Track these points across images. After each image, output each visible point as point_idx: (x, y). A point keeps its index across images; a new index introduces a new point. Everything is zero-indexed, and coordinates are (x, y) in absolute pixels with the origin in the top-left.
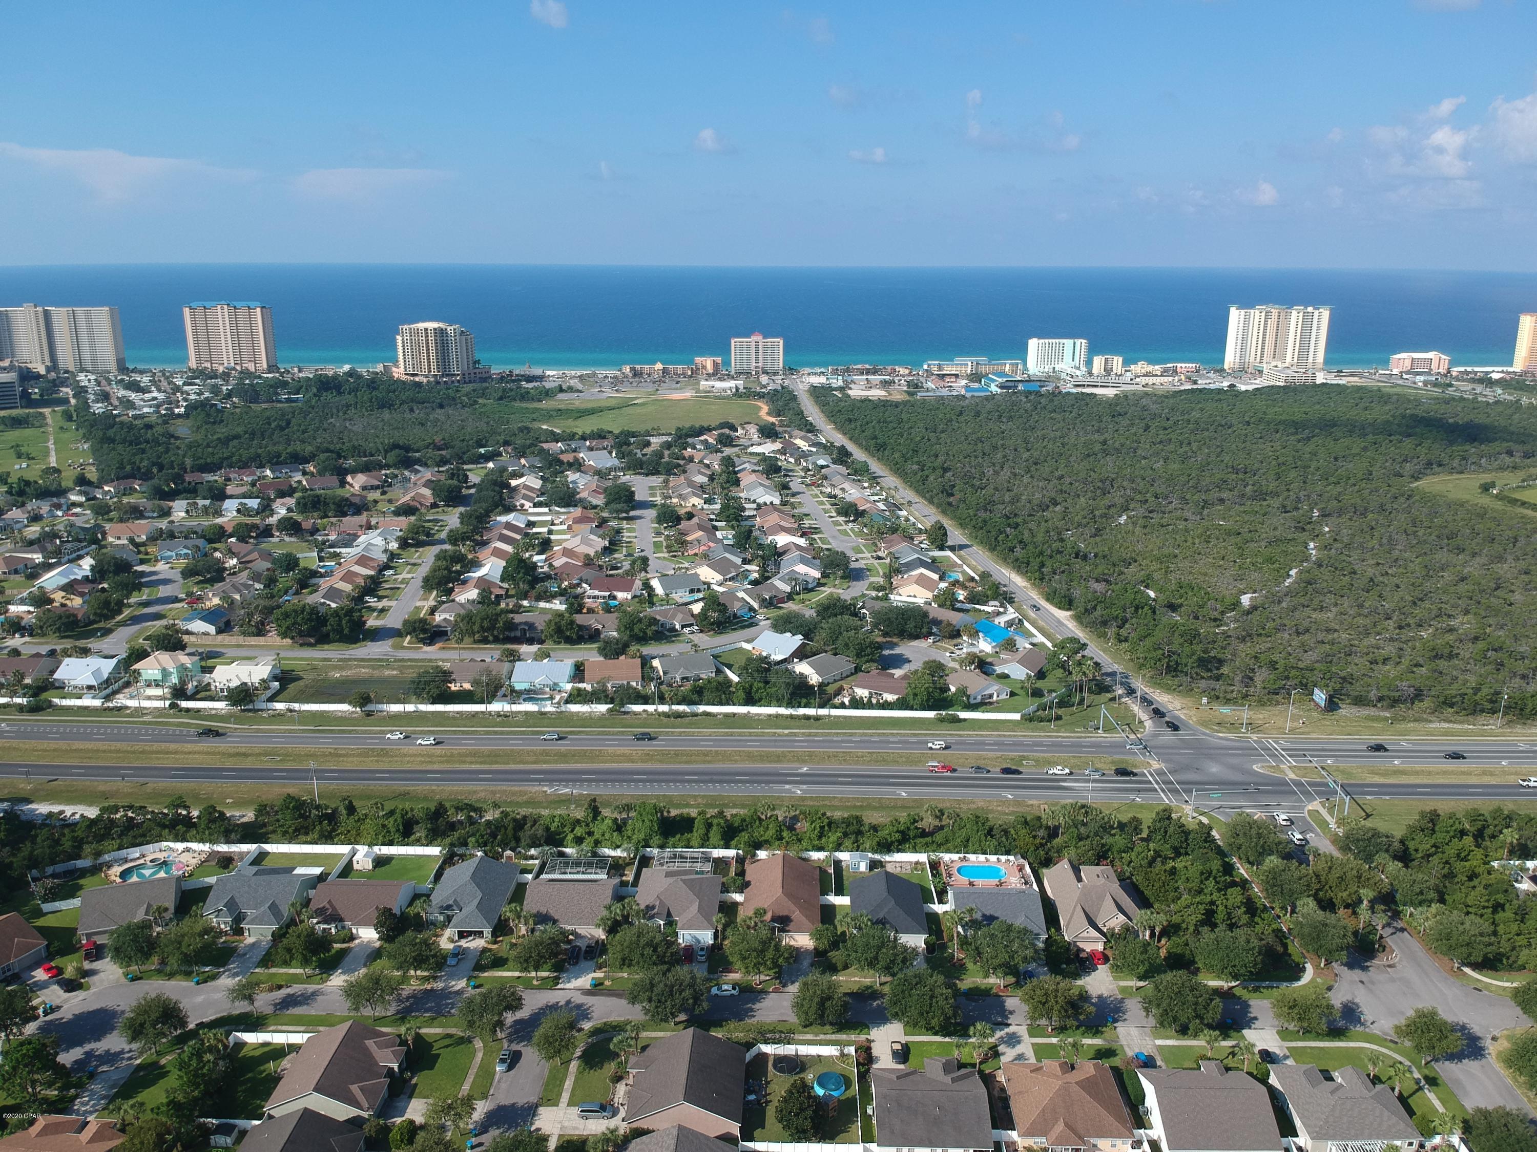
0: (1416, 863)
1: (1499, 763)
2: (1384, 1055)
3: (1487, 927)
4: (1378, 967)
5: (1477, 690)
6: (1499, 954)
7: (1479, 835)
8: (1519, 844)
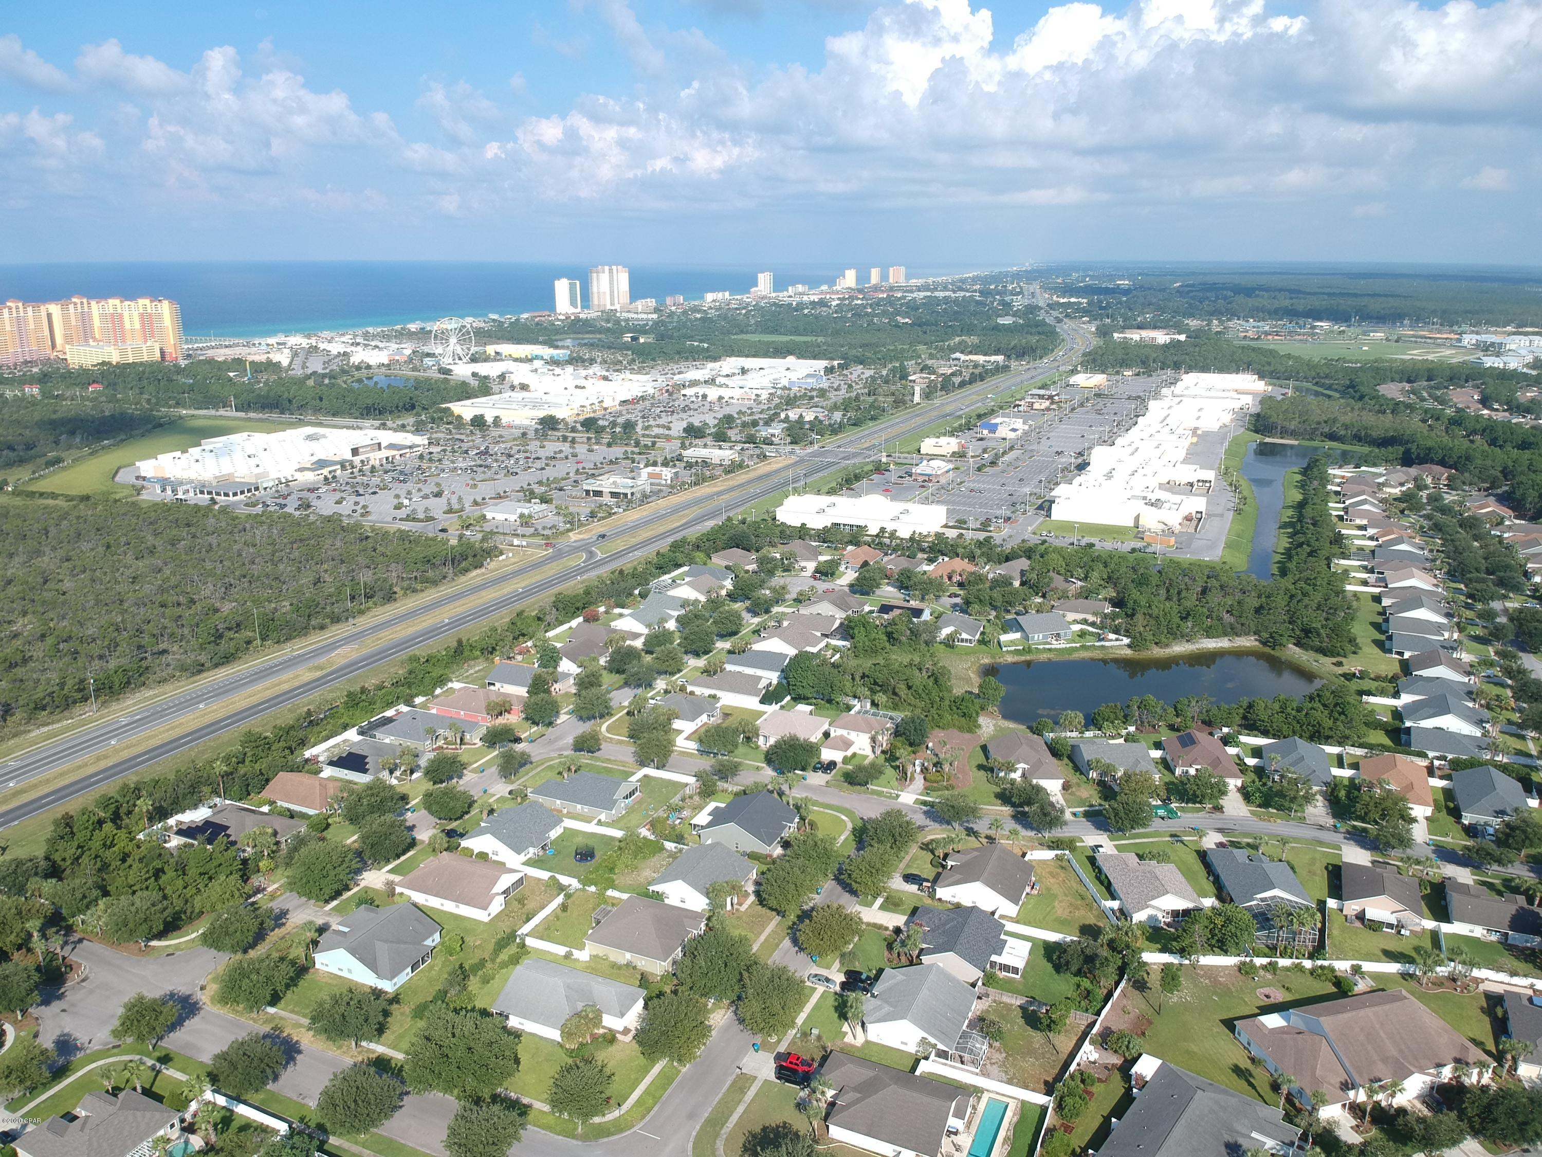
0: (68, 871)
1: (109, 744)
2: (112, 1064)
3: (155, 895)
4: (73, 988)
5: (62, 685)
6: (176, 913)
7: (116, 818)
8: (155, 809)
